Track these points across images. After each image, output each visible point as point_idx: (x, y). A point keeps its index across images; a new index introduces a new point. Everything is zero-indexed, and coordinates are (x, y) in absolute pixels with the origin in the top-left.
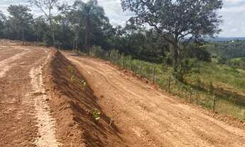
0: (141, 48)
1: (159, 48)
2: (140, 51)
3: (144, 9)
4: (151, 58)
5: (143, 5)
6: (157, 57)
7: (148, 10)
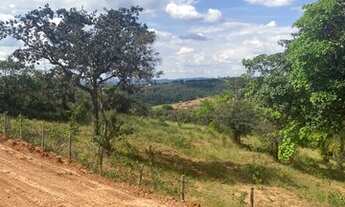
0: (28, 98)
1: (58, 98)
2: (25, 103)
3: (38, 36)
4: (45, 113)
5: (37, 31)
6: (55, 111)
7: (46, 40)
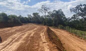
5: (78, 10)
7: (81, 12)
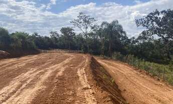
3: (153, 24)
4: (159, 60)
5: (152, 22)
7: (156, 25)
